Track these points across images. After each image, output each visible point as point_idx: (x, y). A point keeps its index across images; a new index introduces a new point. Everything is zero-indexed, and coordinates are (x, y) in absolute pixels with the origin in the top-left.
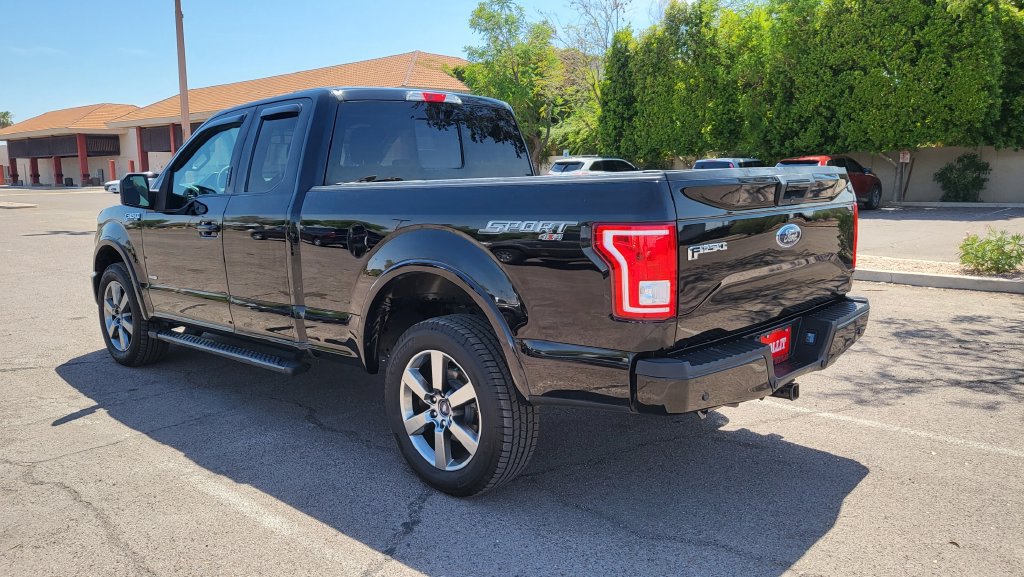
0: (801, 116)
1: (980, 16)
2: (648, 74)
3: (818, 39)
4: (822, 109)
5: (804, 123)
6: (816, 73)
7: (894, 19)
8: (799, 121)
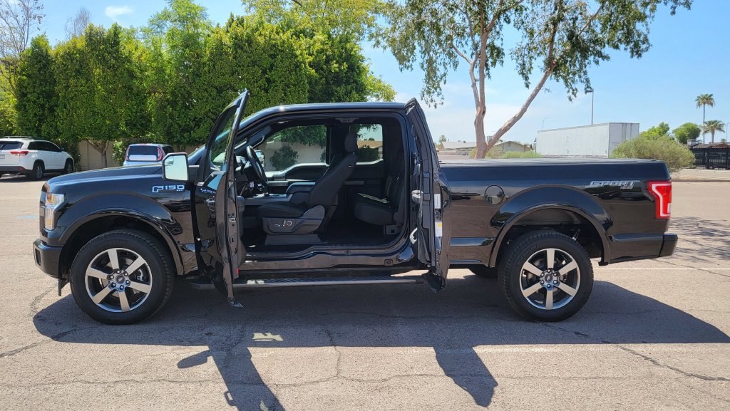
0: (196, 118)
1: (298, 69)
2: (71, 77)
3: (206, 69)
4: (210, 114)
5: (198, 122)
6: (206, 90)
7: (254, 63)
8: (194, 120)
